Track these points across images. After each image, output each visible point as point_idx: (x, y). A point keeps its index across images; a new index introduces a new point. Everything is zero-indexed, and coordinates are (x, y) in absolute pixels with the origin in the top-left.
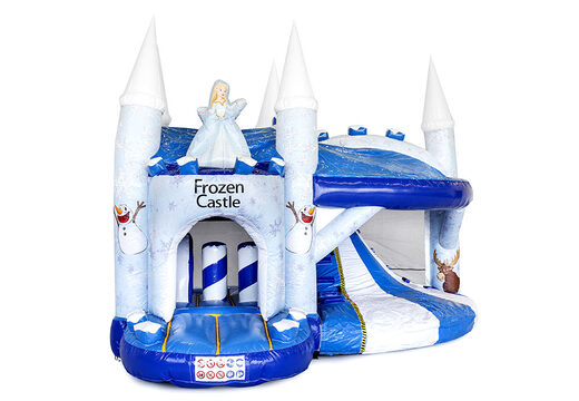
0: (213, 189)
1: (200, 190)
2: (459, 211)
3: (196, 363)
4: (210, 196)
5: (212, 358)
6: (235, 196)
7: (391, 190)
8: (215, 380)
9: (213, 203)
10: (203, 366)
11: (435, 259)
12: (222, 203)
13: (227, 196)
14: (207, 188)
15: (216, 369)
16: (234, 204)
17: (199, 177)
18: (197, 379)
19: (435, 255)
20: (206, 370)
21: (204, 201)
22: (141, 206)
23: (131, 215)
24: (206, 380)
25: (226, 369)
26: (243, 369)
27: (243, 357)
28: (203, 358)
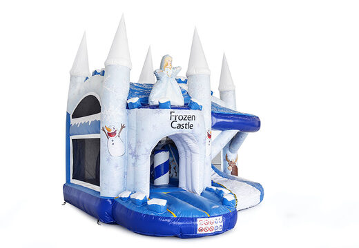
0: (181, 118)
1: (173, 118)
2: (247, 133)
3: (198, 223)
4: (179, 122)
5: (207, 219)
6: (191, 122)
7: (231, 121)
8: (209, 232)
9: (180, 126)
10: (202, 224)
11: (226, 158)
12: (184, 126)
13: (187, 122)
14: (177, 117)
15: (209, 226)
16: (190, 126)
17: (172, 110)
18: (198, 232)
19: (226, 157)
20: (204, 226)
21: (175, 125)
22: (123, 127)
23: (117, 132)
24: (204, 232)
25: (214, 225)
26: (222, 224)
27: (221, 217)
28: (202, 219)
